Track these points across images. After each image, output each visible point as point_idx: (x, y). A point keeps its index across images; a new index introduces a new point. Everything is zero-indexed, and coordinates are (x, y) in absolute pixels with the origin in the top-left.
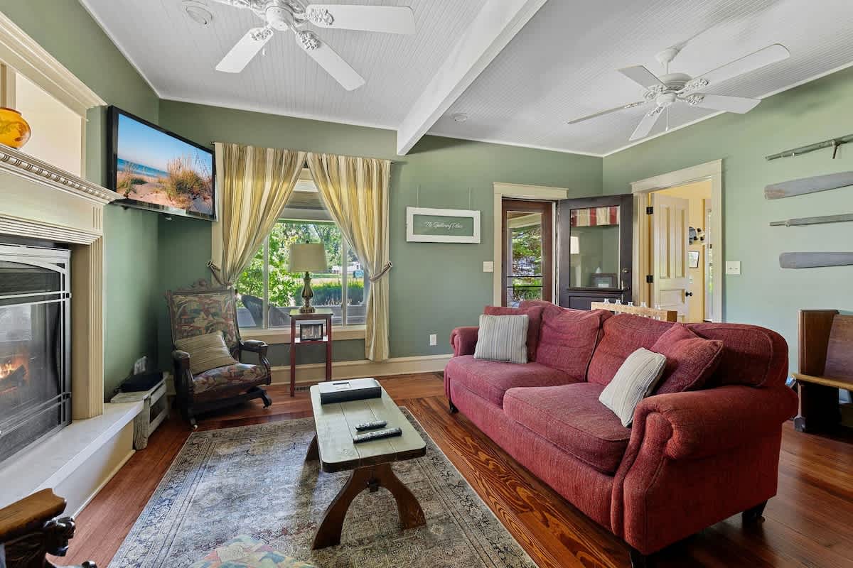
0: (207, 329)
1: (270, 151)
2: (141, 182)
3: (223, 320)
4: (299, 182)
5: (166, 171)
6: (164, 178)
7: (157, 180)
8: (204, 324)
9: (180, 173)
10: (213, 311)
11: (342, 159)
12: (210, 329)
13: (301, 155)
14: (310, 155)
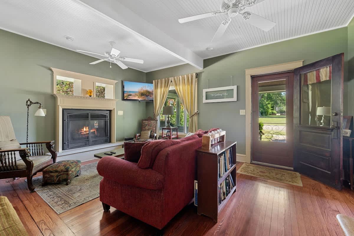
0: (148, 129)
1: (163, 80)
2: (131, 95)
3: (152, 128)
4: (170, 87)
5: (138, 91)
6: (137, 93)
7: (135, 94)
8: (148, 128)
9: (142, 91)
10: (150, 125)
11: (180, 77)
12: (148, 130)
13: (170, 78)
14: (172, 78)
